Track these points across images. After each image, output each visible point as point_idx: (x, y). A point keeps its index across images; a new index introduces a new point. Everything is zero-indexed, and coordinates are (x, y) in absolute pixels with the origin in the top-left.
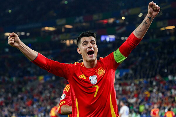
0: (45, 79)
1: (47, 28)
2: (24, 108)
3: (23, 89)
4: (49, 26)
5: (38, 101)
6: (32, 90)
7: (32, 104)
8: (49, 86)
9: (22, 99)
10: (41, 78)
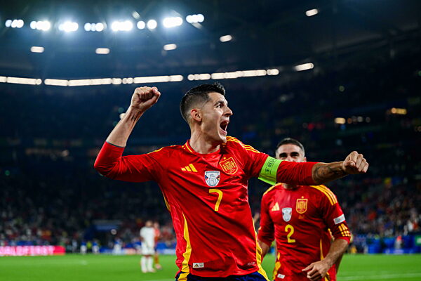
0: (393, 182)
1: (394, 111)
2: (365, 222)
3: (364, 198)
4: (397, 107)
5: (384, 213)
6: (376, 197)
7: (377, 217)
8: (399, 192)
9: (362, 210)
10: (388, 181)
